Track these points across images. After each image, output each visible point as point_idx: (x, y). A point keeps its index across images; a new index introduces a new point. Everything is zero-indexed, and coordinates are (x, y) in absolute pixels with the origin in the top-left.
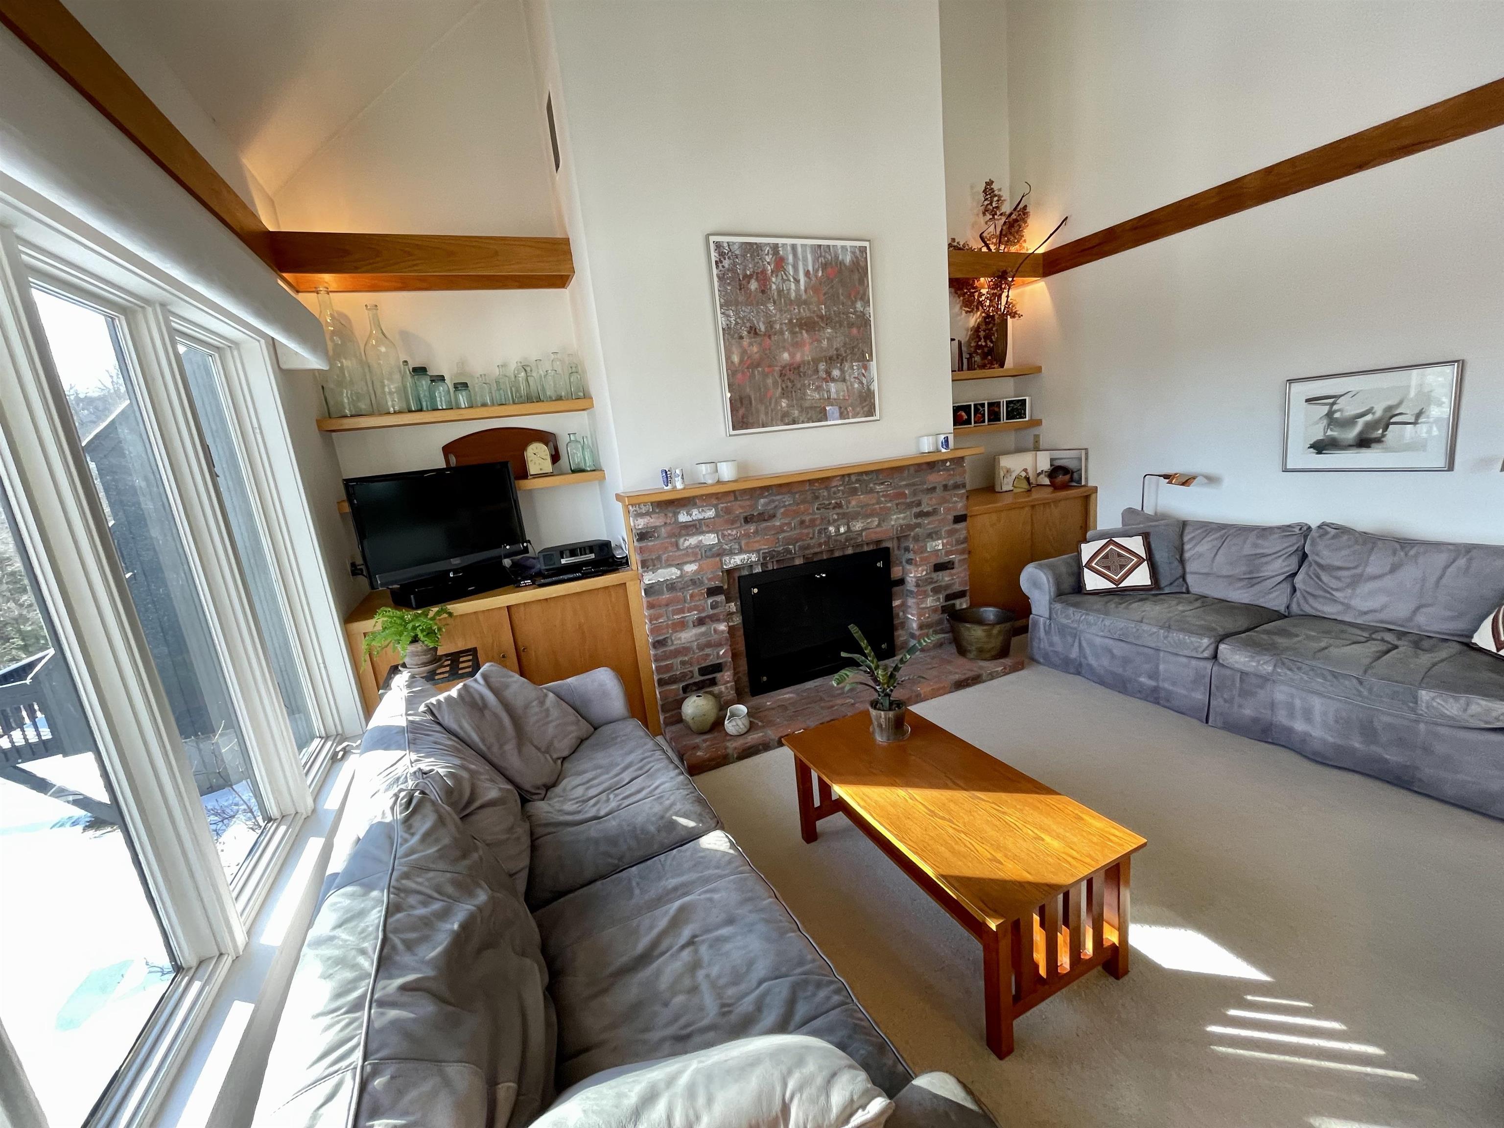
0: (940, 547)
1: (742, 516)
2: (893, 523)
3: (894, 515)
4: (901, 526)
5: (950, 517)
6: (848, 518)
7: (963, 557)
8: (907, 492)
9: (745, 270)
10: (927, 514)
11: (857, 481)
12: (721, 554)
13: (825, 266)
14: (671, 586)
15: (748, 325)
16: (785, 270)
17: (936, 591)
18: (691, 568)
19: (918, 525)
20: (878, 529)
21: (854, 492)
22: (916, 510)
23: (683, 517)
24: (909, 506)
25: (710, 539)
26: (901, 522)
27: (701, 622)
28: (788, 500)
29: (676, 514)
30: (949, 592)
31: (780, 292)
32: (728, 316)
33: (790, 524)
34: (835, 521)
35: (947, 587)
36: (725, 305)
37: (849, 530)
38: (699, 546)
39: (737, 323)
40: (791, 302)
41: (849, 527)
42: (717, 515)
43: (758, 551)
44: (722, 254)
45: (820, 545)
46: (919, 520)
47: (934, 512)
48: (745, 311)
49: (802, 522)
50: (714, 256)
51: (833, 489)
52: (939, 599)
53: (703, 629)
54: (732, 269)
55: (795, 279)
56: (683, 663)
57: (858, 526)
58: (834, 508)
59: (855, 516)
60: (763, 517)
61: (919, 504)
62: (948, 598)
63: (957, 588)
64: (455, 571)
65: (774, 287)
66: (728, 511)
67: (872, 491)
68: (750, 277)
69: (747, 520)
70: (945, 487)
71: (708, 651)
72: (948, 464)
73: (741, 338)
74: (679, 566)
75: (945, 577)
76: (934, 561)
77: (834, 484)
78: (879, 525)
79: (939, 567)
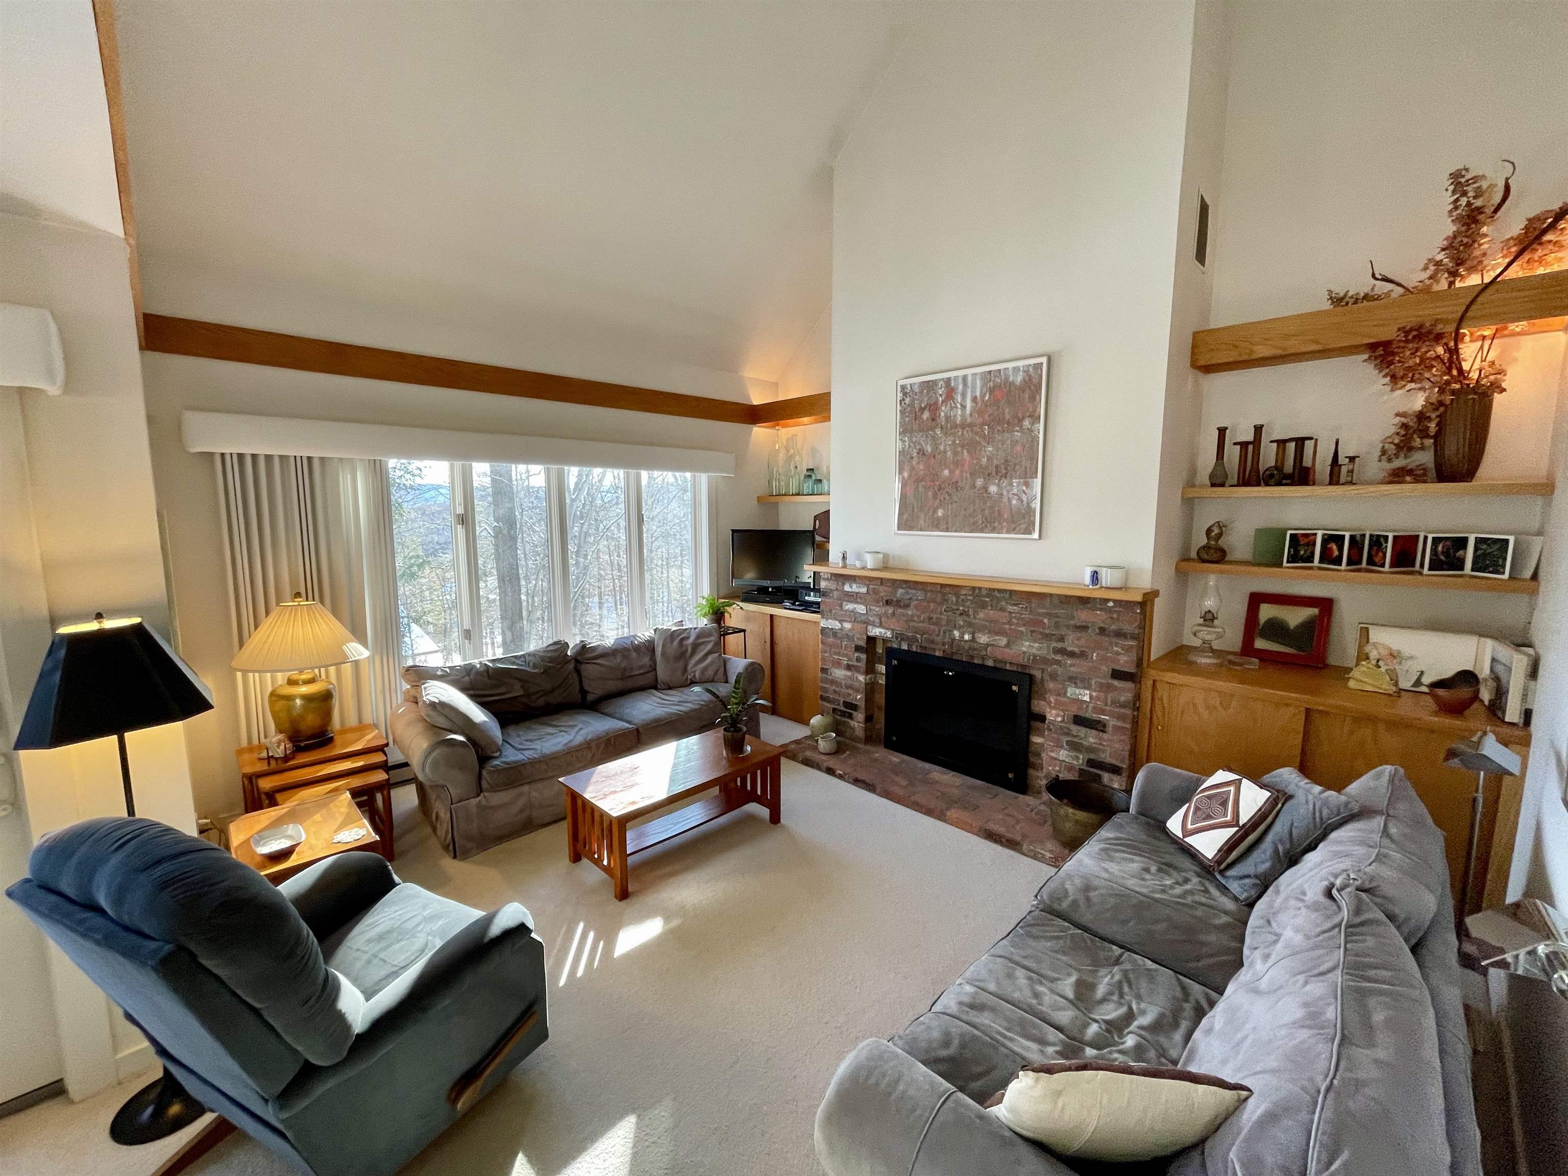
0: (1087, 698)
1: (885, 598)
2: (1024, 649)
3: (1028, 641)
4: (1035, 656)
5: (1105, 669)
6: (974, 629)
7: (1120, 724)
8: (1046, 621)
9: (920, 404)
10: (1072, 655)
11: (988, 596)
12: (867, 623)
13: (992, 391)
14: (834, 633)
15: (918, 447)
16: (953, 399)
17: (1075, 746)
18: (847, 626)
19: (1058, 663)
20: (1007, 650)
21: (983, 606)
22: (1054, 644)
23: (847, 588)
24: (1047, 637)
25: (861, 609)
26: (1034, 651)
27: (849, 667)
28: (920, 595)
29: (843, 584)
30: (1092, 756)
31: (948, 418)
32: (904, 441)
33: (919, 616)
34: (960, 627)
35: (1090, 750)
36: (903, 433)
37: (973, 640)
38: (853, 611)
39: (910, 446)
40: (955, 426)
41: (973, 637)
42: (868, 593)
43: (893, 630)
44: (905, 394)
45: (944, 644)
46: (1059, 657)
47: (1082, 655)
48: (919, 437)
49: (930, 618)
50: (900, 395)
51: (962, 597)
52: (1078, 758)
53: (849, 673)
54: (911, 405)
55: (962, 405)
56: (835, 692)
57: (983, 639)
58: (961, 614)
59: (982, 629)
60: (898, 604)
61: (1062, 639)
62: (1091, 763)
63: (1106, 757)
64: (773, 588)
65: (943, 414)
66: (875, 592)
67: (1002, 610)
68: (924, 409)
69: (888, 603)
70: (1102, 631)
71: (851, 692)
72: (1111, 604)
73: (912, 458)
74: (841, 621)
75: (1090, 738)
76: (1074, 710)
77: (963, 592)
78: (1008, 645)
79: (1079, 720)
